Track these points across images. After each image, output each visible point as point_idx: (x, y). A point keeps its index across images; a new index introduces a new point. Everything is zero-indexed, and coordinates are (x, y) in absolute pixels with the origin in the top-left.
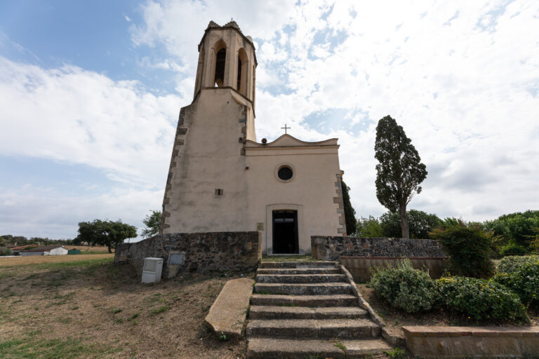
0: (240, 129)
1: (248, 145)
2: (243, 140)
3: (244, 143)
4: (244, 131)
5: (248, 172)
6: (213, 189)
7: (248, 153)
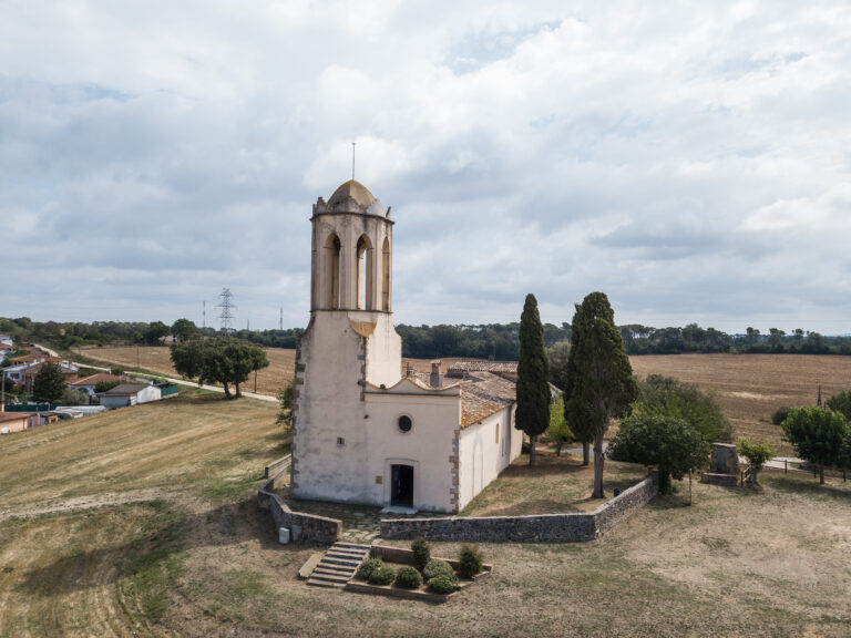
0: (359, 368)
1: (368, 389)
2: (362, 383)
3: (364, 386)
4: (363, 370)
5: (368, 421)
6: (334, 437)
7: (368, 397)
